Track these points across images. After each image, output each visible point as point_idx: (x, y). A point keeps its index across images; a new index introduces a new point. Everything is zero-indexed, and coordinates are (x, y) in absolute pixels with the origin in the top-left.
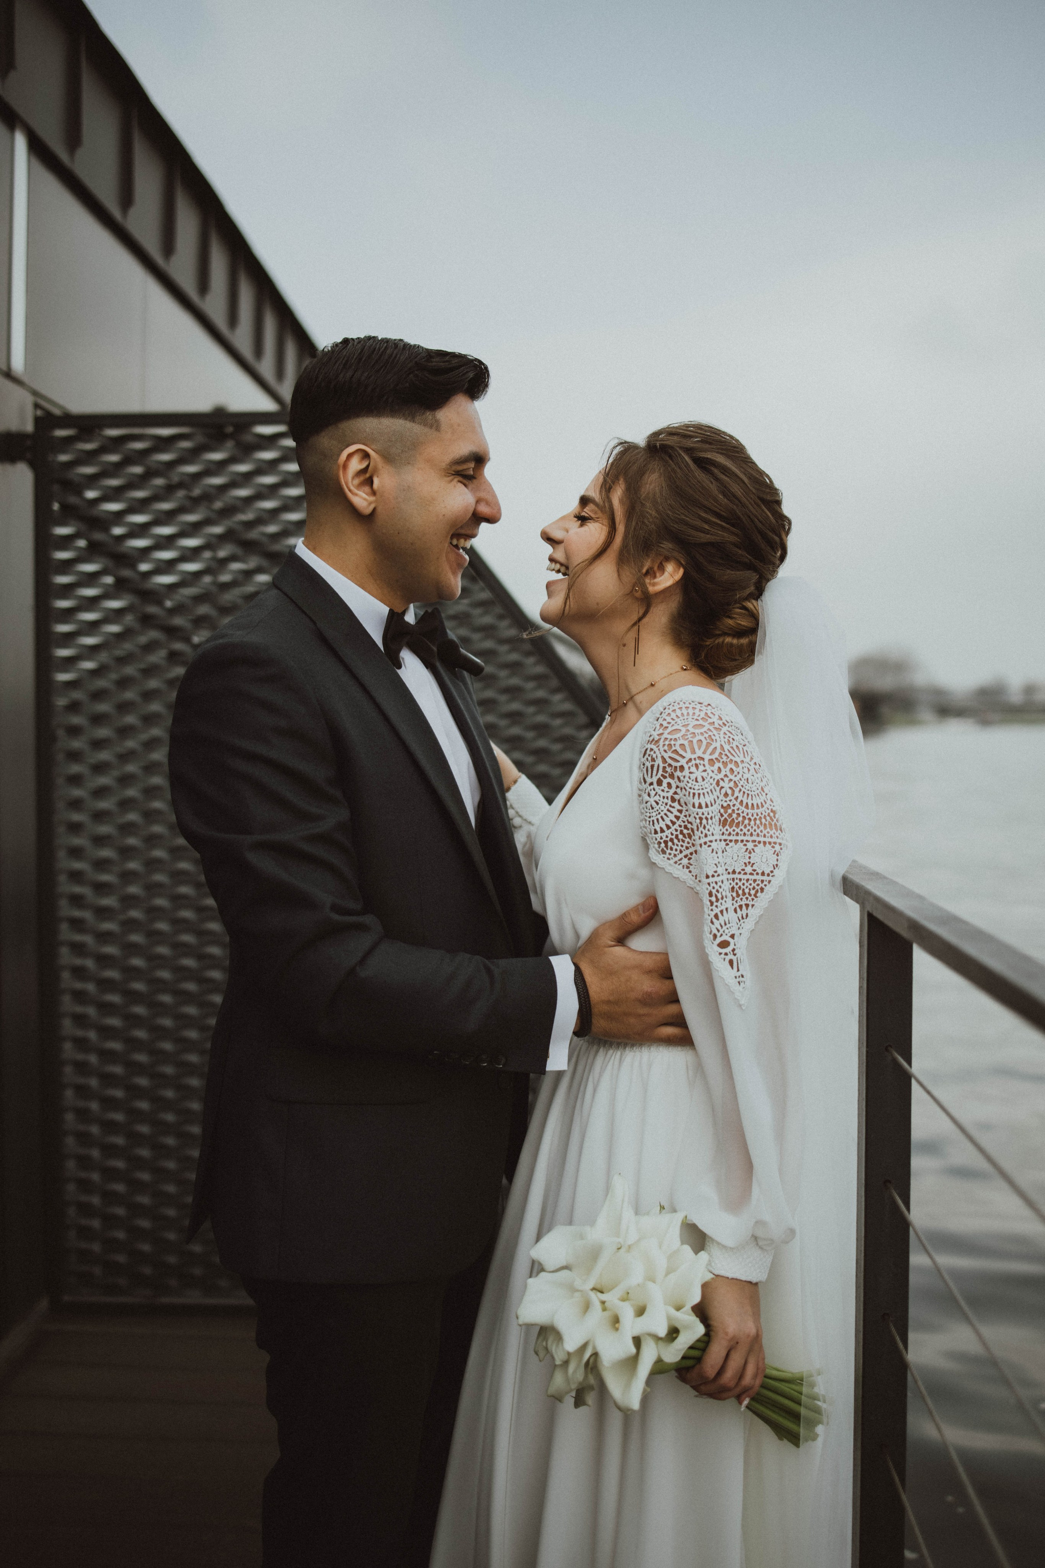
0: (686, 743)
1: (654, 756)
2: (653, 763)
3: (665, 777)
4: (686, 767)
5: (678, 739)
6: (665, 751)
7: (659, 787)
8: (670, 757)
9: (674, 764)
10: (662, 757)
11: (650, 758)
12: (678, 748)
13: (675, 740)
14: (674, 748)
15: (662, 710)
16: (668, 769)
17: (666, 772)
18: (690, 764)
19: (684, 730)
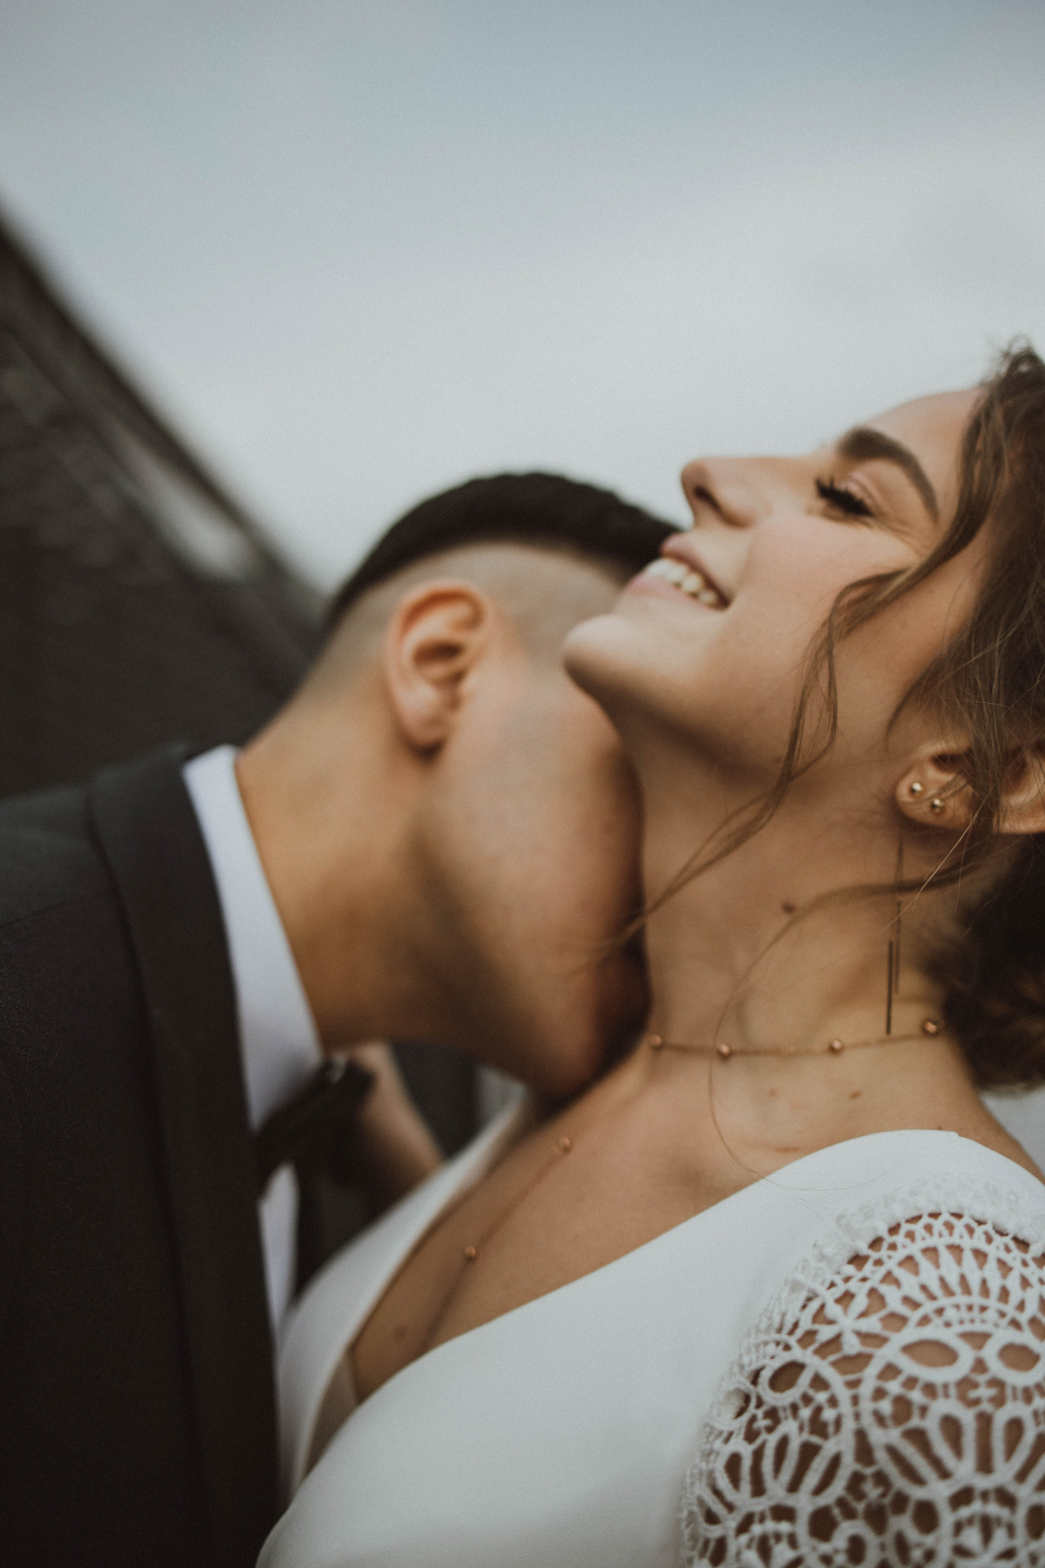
0: (967, 1418)
1: (828, 1415)
2: (815, 1439)
3: (850, 1514)
4: (947, 1518)
5: (940, 1391)
6: (880, 1419)
7: (814, 1542)
8: (892, 1451)
9: (899, 1482)
10: (861, 1436)
11: (806, 1413)
12: (931, 1425)
13: (930, 1390)
14: (915, 1422)
15: (883, 1231)
16: (872, 1492)
17: (860, 1496)
18: (965, 1512)
19: (967, 1355)
